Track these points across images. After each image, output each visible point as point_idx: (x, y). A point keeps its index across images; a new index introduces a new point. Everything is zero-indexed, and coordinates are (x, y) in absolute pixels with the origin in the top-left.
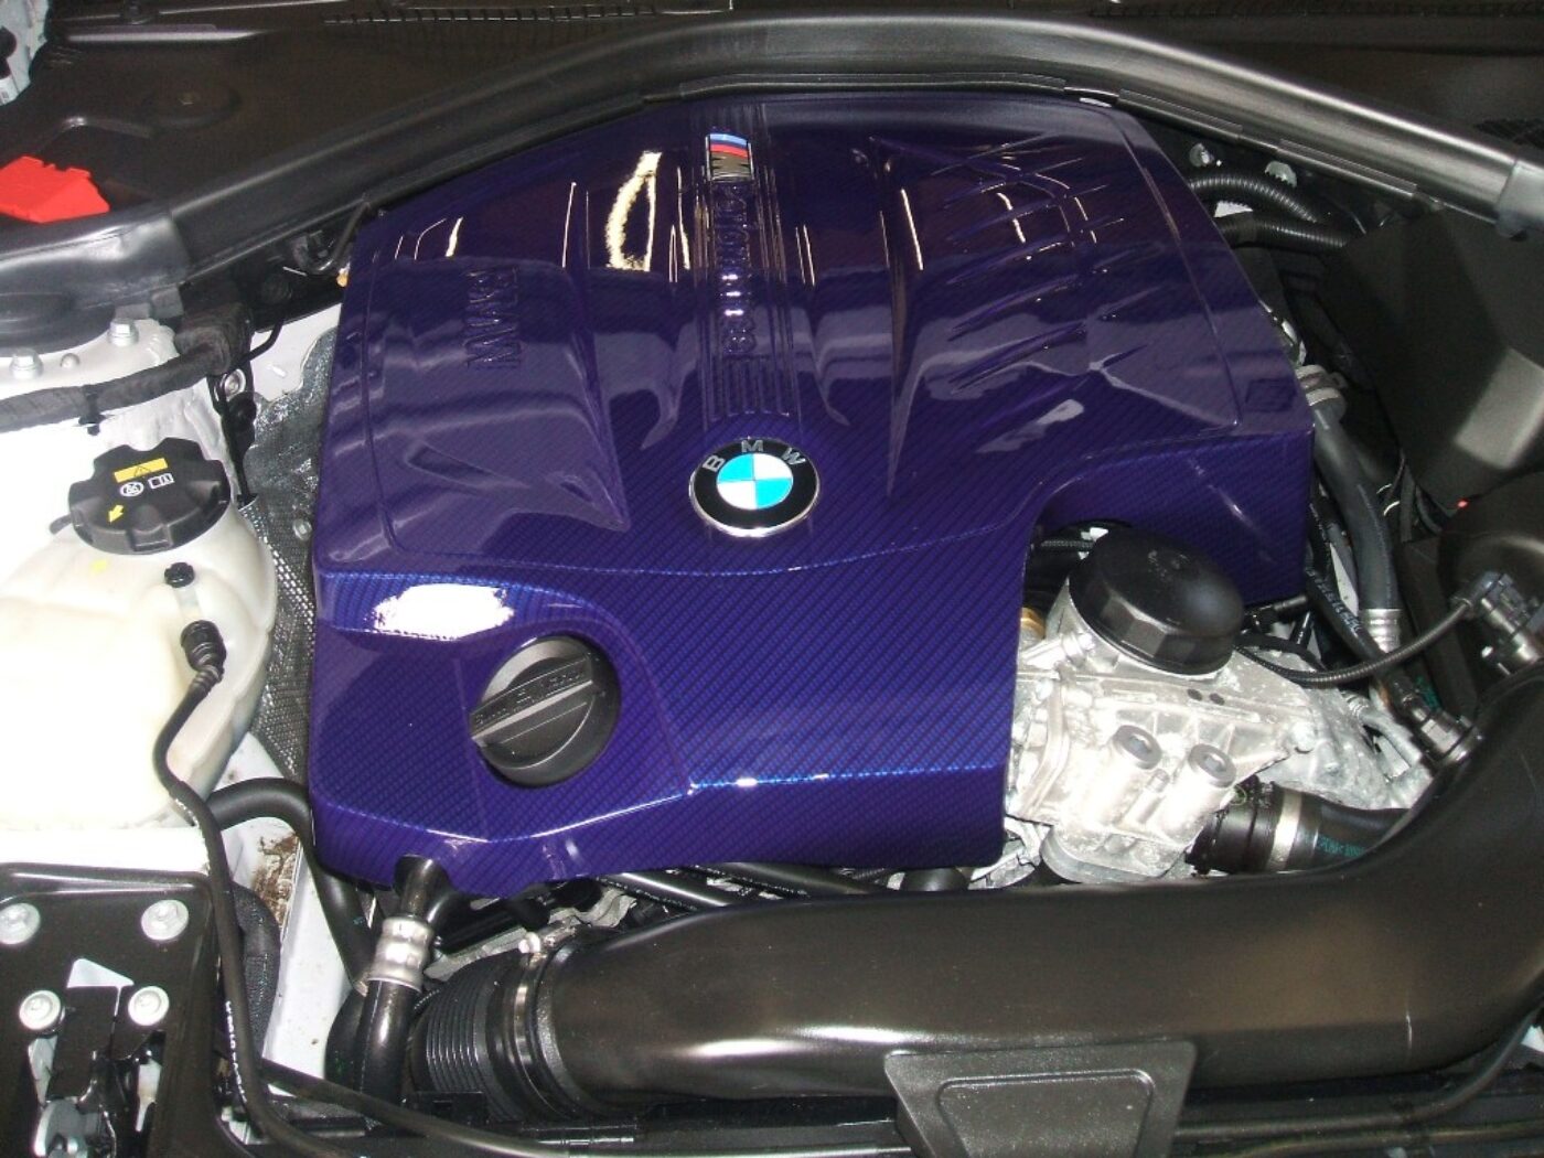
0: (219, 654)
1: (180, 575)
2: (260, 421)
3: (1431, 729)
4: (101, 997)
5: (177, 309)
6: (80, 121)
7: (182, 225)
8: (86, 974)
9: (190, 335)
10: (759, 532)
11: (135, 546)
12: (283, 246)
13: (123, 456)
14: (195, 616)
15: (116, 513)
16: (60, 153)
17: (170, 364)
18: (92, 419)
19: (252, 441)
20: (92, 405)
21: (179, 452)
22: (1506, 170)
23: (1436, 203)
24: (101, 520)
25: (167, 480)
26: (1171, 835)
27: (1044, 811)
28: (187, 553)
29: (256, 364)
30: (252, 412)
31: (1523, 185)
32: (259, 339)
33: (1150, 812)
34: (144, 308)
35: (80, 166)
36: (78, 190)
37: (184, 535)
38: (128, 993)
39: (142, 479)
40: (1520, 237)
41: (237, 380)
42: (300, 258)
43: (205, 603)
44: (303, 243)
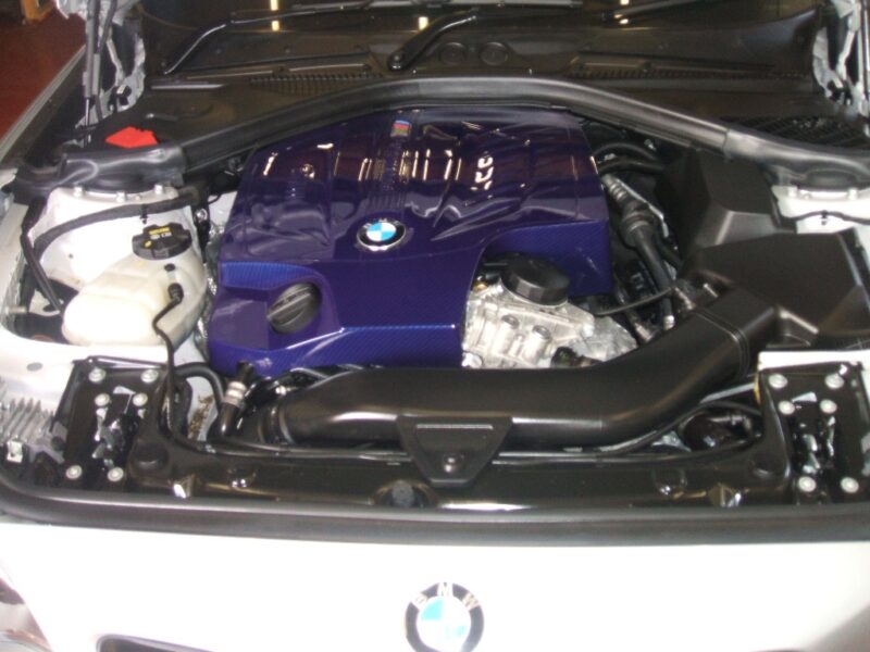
0: (181, 294)
1: (170, 268)
2: (212, 232)
3: (640, 329)
4: (124, 397)
5: (181, 183)
6: (152, 116)
7: (185, 150)
8: (120, 390)
9: (184, 190)
10: (385, 248)
11: (155, 257)
12: (225, 161)
13: (154, 227)
14: (173, 281)
15: (148, 244)
16: (142, 125)
17: (176, 199)
18: (144, 216)
19: (208, 240)
20: (144, 211)
21: (175, 227)
22: (724, 134)
23: (698, 150)
24: (143, 246)
25: (169, 234)
26: (526, 359)
27: (478, 349)
28: (174, 260)
29: (211, 207)
30: (208, 228)
31: (733, 141)
32: (211, 198)
33: (519, 351)
34: (169, 183)
35: (149, 130)
36: (148, 137)
37: (173, 253)
38: (133, 396)
39: (160, 234)
40: (732, 161)
41: (203, 214)
42: (231, 167)
43: (178, 277)
44: (232, 161)
